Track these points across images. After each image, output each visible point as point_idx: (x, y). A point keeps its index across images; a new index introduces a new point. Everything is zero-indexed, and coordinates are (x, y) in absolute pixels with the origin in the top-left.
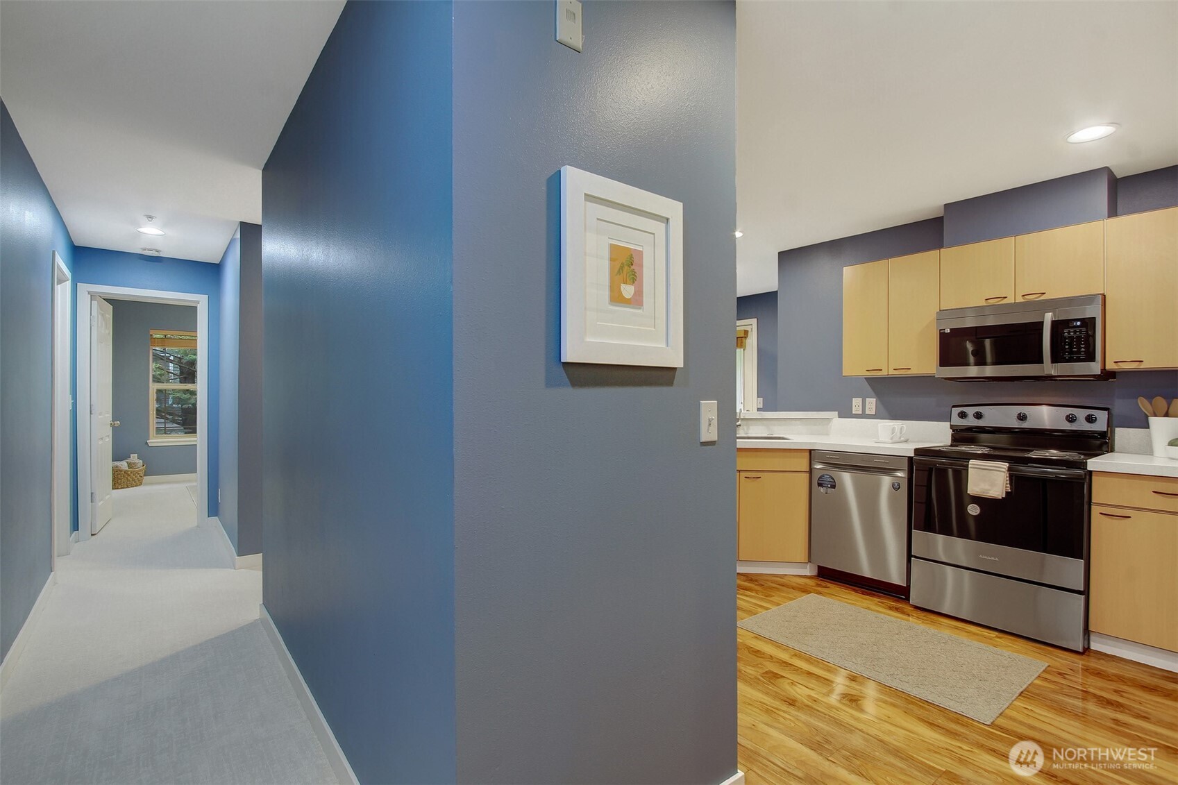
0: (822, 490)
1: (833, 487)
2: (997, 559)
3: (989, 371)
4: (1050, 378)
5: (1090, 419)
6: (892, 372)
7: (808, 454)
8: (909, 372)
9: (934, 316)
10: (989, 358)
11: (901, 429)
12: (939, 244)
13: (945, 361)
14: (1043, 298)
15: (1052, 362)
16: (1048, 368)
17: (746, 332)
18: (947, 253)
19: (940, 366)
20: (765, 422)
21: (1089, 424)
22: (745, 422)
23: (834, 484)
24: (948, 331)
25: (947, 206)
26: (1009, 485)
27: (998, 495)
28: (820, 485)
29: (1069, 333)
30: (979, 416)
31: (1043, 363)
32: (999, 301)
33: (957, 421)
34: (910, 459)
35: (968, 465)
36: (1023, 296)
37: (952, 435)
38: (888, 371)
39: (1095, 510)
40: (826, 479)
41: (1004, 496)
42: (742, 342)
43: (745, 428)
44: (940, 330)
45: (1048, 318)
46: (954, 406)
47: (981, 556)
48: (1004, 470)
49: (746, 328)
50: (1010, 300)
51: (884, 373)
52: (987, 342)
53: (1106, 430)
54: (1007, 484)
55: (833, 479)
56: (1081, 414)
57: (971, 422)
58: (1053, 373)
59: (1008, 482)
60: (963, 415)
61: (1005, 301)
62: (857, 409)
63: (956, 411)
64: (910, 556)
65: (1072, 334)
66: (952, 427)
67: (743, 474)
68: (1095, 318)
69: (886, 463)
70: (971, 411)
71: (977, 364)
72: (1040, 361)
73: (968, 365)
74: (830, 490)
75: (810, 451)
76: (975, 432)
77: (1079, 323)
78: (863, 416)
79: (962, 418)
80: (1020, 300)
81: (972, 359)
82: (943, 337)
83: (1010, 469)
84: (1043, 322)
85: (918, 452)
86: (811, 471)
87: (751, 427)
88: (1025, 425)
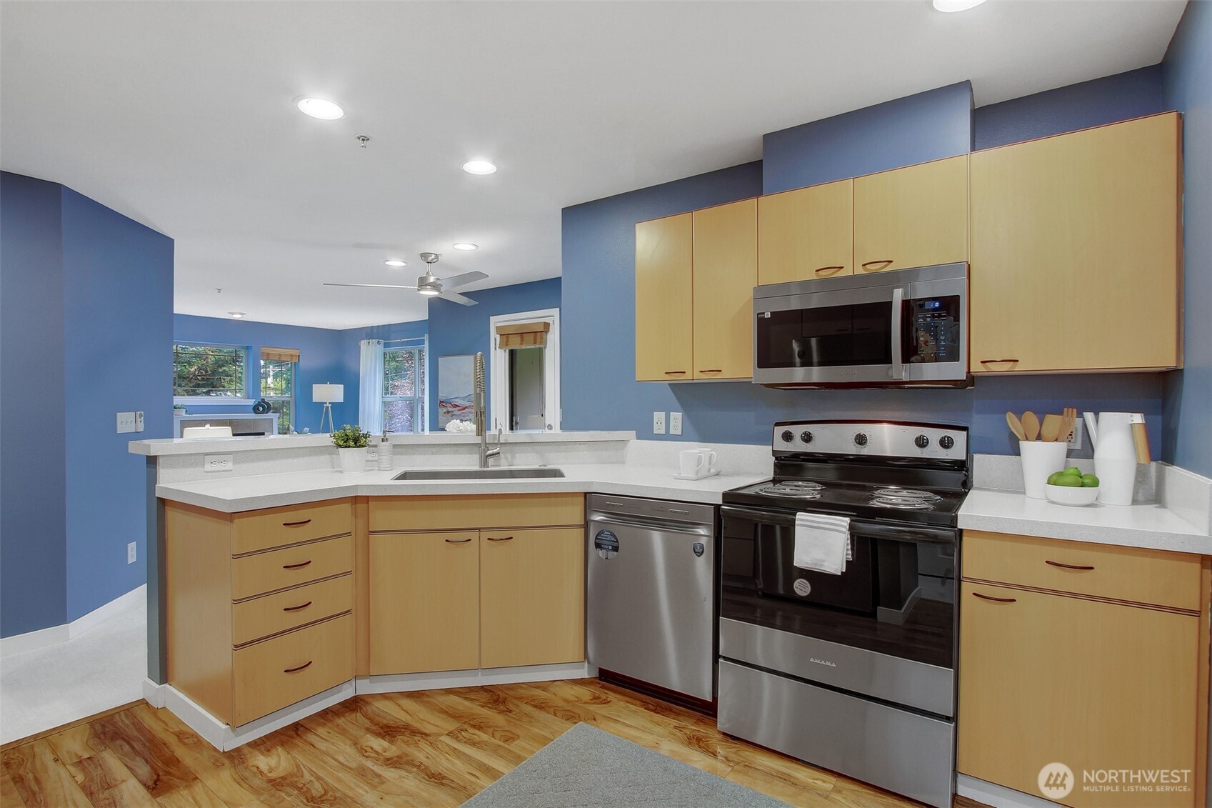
0: (601, 553)
1: (616, 549)
2: (834, 665)
3: (817, 374)
4: (898, 385)
5: (946, 443)
6: (698, 376)
7: (582, 499)
8: (719, 376)
9: (751, 294)
10: (815, 358)
11: (710, 457)
12: (757, 191)
13: (764, 360)
14: (889, 268)
15: (903, 362)
16: (899, 371)
17: (547, 325)
18: (768, 203)
19: (759, 367)
20: (536, 447)
21: (944, 450)
22: (504, 448)
23: (615, 544)
24: (768, 315)
25: (768, 138)
26: (850, 552)
27: (837, 570)
28: (598, 546)
29: (924, 318)
30: (807, 438)
31: (891, 363)
32: (834, 273)
33: (782, 446)
34: (717, 507)
35: (795, 519)
36: (864, 265)
37: (775, 464)
38: (693, 374)
39: (967, 589)
40: (606, 537)
41: (844, 571)
42: (542, 338)
43: (509, 456)
44: (758, 314)
45: (898, 296)
46: (778, 424)
47: (812, 660)
48: (845, 530)
49: (546, 320)
50: (847, 272)
51: (687, 377)
52: (814, 341)
53: (964, 458)
54: (847, 550)
55: (616, 538)
56: (934, 435)
57: (798, 446)
58: (904, 377)
59: (849, 547)
60: (788, 437)
61: (841, 274)
62: (659, 428)
63: (779, 431)
64: (716, 656)
65: (928, 319)
66: (774, 453)
67: (485, 535)
68: (959, 296)
69: (686, 514)
70: (797, 431)
71: (803, 365)
72: (887, 359)
73: (792, 365)
74: (612, 554)
75: (586, 493)
76: (804, 460)
77: (937, 304)
78: (667, 437)
79: (788, 441)
80: (860, 271)
81: (798, 360)
82: (762, 323)
83: (851, 528)
84: (892, 302)
85: (729, 497)
86: (586, 525)
87: (517, 455)
88: (865, 451)
